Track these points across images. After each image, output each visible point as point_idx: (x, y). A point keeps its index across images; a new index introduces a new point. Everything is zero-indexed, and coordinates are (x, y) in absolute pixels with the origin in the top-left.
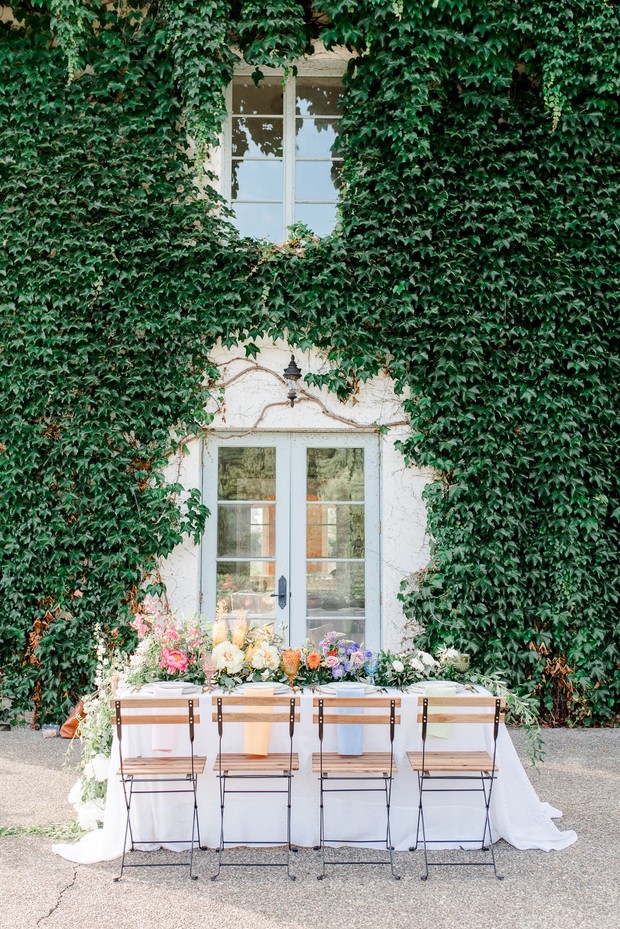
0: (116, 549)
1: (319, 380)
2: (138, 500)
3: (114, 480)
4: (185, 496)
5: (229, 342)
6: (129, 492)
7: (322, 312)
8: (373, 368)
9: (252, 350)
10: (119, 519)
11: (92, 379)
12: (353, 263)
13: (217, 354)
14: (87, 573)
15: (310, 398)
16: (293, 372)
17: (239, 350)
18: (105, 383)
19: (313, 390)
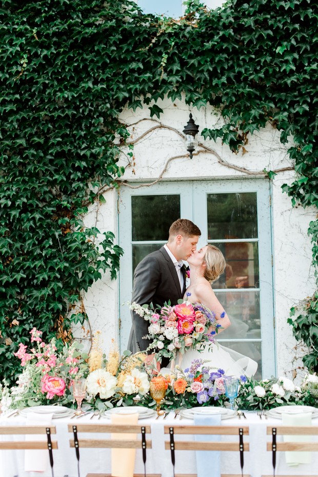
0: (44, 284)
1: (214, 134)
2: (62, 243)
3: (41, 227)
4: (101, 238)
5: (135, 104)
6: (54, 236)
7: (214, 74)
8: (260, 121)
9: (156, 111)
10: (47, 260)
11: (22, 141)
12: (240, 29)
13: (126, 116)
14: (22, 305)
15: (207, 150)
16: (192, 129)
17: (144, 111)
18: (31, 145)
19: (209, 143)
